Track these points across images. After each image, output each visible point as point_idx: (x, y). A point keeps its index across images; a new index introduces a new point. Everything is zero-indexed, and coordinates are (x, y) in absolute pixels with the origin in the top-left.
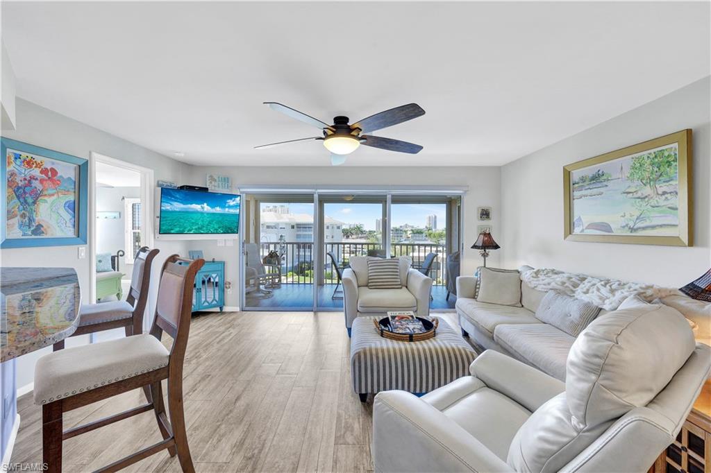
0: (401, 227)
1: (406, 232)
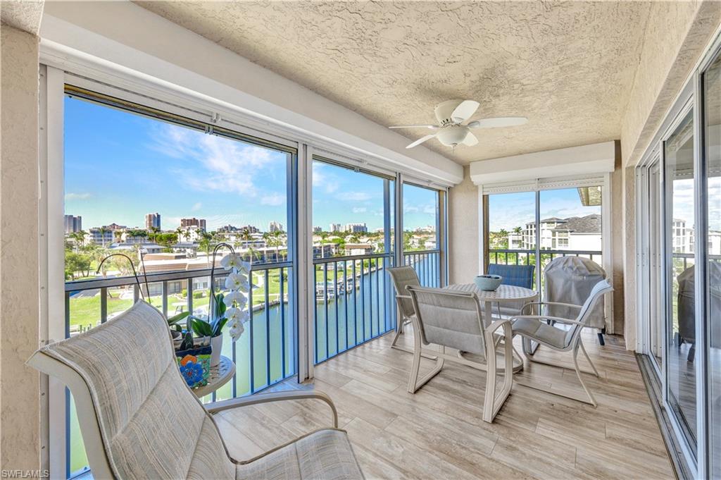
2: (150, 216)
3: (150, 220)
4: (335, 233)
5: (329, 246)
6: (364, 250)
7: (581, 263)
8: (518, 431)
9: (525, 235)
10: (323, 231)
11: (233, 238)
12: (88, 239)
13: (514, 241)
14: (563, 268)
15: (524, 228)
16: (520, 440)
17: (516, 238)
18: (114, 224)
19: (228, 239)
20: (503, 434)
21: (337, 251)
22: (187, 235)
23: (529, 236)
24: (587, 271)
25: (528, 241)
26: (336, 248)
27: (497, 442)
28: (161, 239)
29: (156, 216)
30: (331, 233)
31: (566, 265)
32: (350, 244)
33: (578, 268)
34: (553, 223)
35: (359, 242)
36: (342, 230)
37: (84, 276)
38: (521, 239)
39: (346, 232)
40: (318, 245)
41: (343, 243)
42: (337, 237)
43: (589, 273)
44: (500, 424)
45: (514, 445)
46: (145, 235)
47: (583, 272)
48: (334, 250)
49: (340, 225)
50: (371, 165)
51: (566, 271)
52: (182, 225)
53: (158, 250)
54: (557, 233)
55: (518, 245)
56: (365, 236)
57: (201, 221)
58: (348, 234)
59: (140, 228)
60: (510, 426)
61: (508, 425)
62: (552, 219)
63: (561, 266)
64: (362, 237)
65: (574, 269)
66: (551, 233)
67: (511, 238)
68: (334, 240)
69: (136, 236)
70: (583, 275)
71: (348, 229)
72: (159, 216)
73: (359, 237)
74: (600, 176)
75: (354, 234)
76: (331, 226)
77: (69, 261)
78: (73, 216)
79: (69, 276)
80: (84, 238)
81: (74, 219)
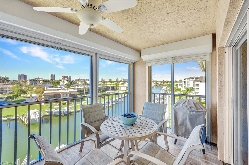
0: (35, 79)
1: (39, 81)
2: (51, 75)
3: (51, 76)
4: (116, 82)
5: (113, 86)
6: (126, 88)
7: (193, 104)
9: (184, 83)
10: (112, 80)
11: (80, 83)
12: (28, 83)
13: (180, 85)
14: (182, 106)
15: (183, 80)
17: (180, 84)
18: (39, 78)
19: (78, 83)
21: (116, 88)
22: (64, 82)
23: (185, 83)
24: (196, 109)
25: (184, 85)
26: (116, 87)
28: (54, 83)
29: (53, 75)
30: (115, 81)
31: (184, 105)
32: (121, 85)
33: (190, 107)
34: (194, 78)
35: (124, 85)
36: (119, 80)
37: (25, 96)
38: (182, 84)
39: (120, 81)
40: (109, 86)
41: (119, 85)
42: (117, 83)
43: (196, 110)
46: (48, 82)
47: (193, 109)
48: (115, 87)
49: (118, 79)
50: (64, 45)
51: (184, 108)
52: (62, 78)
53: (53, 87)
54: (195, 82)
55: (181, 86)
56: (127, 82)
57: (69, 77)
58: (121, 82)
59: (47, 79)
62: (193, 77)
63: (181, 105)
64: (125, 83)
65: (188, 108)
66: (193, 82)
67: (178, 84)
68: (115, 84)
69: (45, 82)
70: (193, 111)
71: (121, 80)
72: (54, 75)
73: (124, 83)
74: (204, 55)
75: (123, 82)
76: (115, 79)
77: (20, 91)
78: (25, 75)
79: (19, 96)
80: (27, 83)
81: (25, 76)
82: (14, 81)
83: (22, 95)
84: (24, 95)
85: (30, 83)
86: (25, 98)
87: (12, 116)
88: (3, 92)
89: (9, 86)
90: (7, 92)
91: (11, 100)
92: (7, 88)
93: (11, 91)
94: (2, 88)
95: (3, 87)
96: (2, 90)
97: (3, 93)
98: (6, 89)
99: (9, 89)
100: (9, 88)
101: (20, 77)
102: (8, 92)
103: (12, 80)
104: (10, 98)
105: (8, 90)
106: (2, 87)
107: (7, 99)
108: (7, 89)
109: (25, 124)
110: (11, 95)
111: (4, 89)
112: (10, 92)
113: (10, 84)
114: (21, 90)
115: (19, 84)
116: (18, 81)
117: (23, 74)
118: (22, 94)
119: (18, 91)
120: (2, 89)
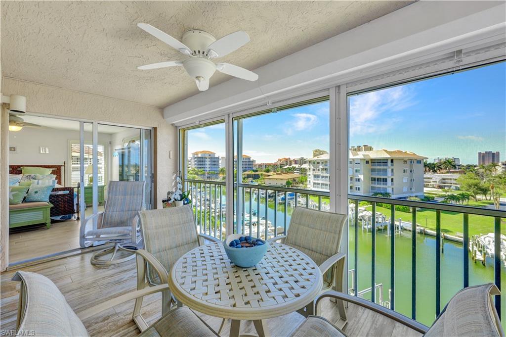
8: (112, 331)
12: (499, 170)
16: (105, 328)
20: (118, 321)
27: (117, 314)
44: (128, 323)
45: (106, 321)
60: (121, 329)
61: (123, 328)
77: (473, 186)
78: (493, 152)
79: (470, 197)
80: (496, 170)
81: (493, 154)
82: (469, 167)
83: (478, 197)
84: (484, 198)
85: (504, 170)
86: (484, 203)
87: (451, 233)
88: (445, 186)
89: (456, 176)
90: (451, 186)
91: (453, 202)
92: (451, 179)
93: (459, 186)
94: (444, 179)
95: (445, 177)
96: (443, 183)
97: (446, 188)
98: (449, 181)
99: (454, 182)
100: (455, 179)
101: (482, 157)
102: (453, 187)
103: (465, 165)
104: (453, 197)
105: (453, 184)
106: (443, 177)
107: (447, 199)
108: (452, 181)
109: (473, 258)
110: (456, 193)
111: (447, 181)
112: (456, 187)
113: (460, 173)
114: (476, 185)
115: (476, 172)
116: (475, 166)
117: (488, 151)
118: (479, 193)
119: (470, 186)
120: (444, 181)
